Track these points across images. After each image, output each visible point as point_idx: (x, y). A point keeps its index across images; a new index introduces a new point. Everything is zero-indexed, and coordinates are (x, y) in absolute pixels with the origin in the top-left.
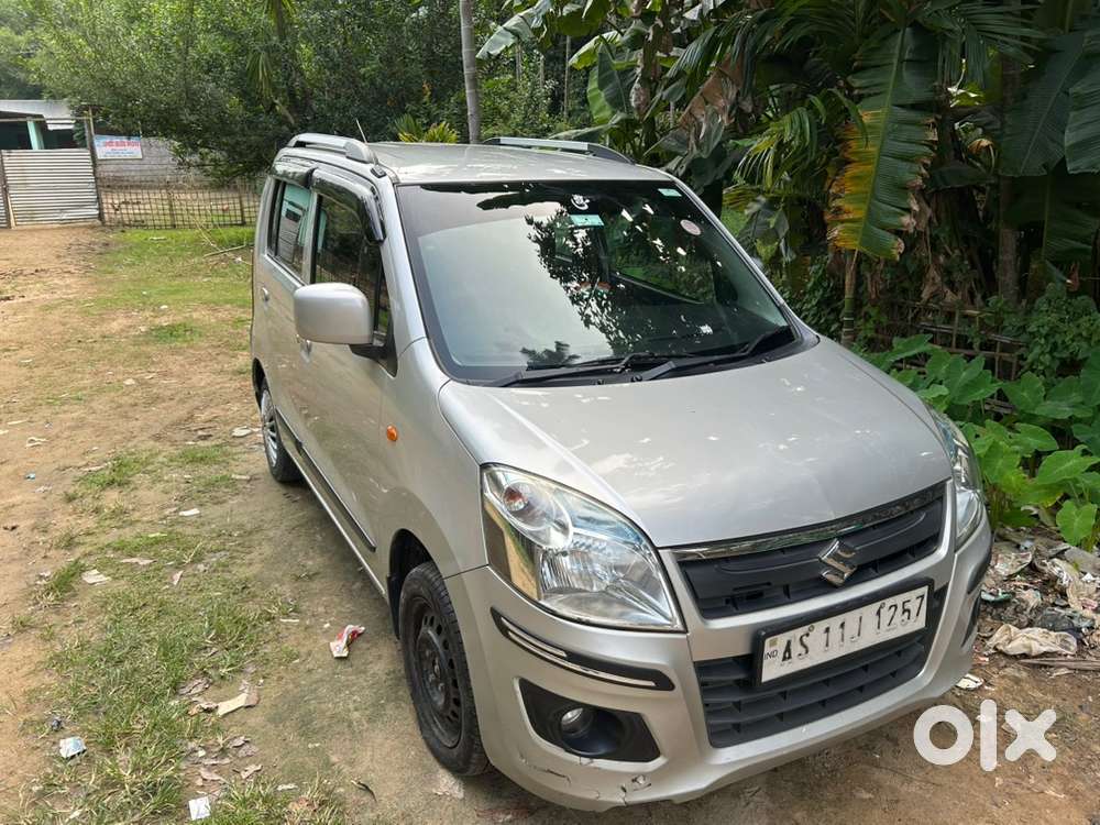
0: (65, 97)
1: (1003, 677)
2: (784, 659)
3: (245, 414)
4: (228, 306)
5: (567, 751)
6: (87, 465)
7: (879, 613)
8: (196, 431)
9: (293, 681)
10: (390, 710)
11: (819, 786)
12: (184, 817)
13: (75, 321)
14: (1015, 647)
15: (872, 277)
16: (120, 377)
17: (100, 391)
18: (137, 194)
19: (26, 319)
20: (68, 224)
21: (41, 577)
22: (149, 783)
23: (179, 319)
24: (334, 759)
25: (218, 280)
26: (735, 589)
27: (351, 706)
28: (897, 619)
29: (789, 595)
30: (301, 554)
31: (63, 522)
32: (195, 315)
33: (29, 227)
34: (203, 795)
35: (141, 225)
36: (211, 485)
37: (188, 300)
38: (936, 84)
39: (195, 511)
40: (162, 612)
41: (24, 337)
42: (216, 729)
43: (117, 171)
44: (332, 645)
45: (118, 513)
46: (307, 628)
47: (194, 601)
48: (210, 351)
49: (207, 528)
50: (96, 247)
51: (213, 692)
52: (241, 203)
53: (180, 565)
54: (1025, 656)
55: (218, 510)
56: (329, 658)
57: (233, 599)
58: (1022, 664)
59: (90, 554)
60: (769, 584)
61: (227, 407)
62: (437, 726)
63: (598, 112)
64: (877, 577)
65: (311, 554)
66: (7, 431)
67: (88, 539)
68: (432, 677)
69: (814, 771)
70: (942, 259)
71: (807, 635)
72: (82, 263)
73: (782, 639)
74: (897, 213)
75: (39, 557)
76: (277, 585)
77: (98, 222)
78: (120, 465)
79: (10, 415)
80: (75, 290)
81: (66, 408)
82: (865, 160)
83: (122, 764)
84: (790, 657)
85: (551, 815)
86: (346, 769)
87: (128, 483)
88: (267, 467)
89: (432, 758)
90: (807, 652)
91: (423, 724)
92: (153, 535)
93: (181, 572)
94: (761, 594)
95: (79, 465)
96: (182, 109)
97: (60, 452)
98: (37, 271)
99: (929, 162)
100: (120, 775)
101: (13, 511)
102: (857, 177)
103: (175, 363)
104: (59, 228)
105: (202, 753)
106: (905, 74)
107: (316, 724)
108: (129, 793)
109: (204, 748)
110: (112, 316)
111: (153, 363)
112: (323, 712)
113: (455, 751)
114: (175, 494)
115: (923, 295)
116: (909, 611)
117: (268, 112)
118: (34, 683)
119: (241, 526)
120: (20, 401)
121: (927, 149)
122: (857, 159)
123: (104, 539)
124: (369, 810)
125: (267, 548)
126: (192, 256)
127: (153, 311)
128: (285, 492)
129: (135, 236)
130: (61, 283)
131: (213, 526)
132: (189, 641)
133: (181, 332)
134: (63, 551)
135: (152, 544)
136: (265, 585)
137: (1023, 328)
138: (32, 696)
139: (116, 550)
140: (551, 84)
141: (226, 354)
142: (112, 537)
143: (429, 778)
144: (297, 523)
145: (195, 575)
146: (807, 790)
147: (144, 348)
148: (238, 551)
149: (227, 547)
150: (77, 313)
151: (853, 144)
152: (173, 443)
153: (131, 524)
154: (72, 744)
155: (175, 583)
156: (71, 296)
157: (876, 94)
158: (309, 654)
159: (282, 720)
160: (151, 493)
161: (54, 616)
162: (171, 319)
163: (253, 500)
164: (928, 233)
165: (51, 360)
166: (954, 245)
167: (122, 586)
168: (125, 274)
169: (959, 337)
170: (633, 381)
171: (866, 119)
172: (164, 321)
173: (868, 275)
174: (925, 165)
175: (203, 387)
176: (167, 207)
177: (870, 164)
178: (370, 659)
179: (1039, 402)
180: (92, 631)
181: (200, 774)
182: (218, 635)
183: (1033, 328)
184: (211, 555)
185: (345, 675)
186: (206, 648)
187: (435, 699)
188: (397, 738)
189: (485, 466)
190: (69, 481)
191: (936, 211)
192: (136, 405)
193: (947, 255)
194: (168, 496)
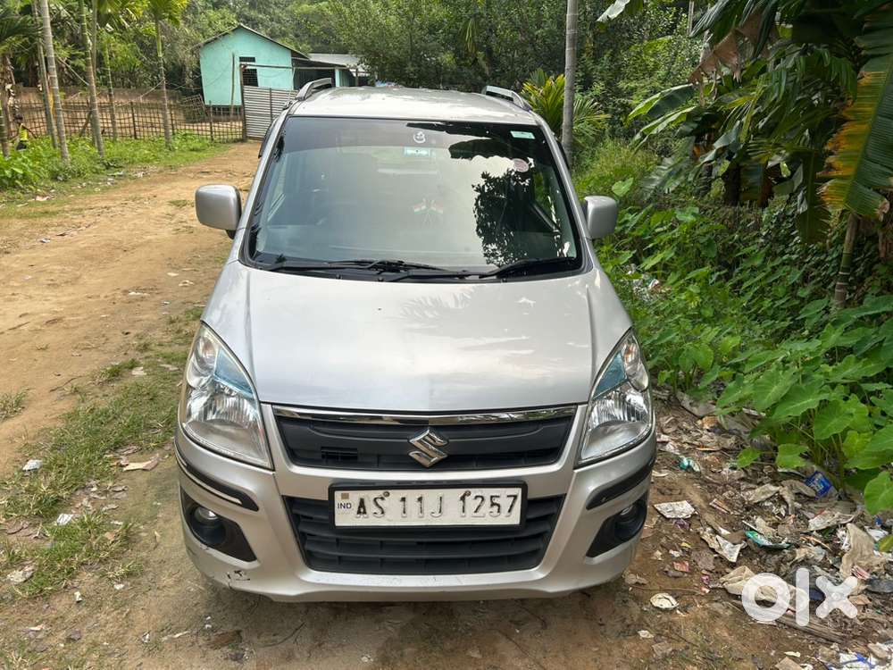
2: (359, 512)
5: (195, 536)
7: (463, 498)
12: (50, 522)
28: (485, 510)
29: (378, 464)
31: (156, 335)
34: (71, 514)
64: (474, 470)
66: (177, 274)
71: (382, 498)
73: (355, 496)
74: (885, 173)
84: (365, 513)
90: (383, 513)
94: (355, 457)
100: (37, 488)
101: (137, 323)
102: (852, 136)
105: (94, 489)
116: (499, 506)
117: (471, 66)
120: (201, 257)
122: (852, 118)
151: (851, 103)
161: (97, 389)
171: (868, 79)
177: (865, 123)
181: (82, 501)
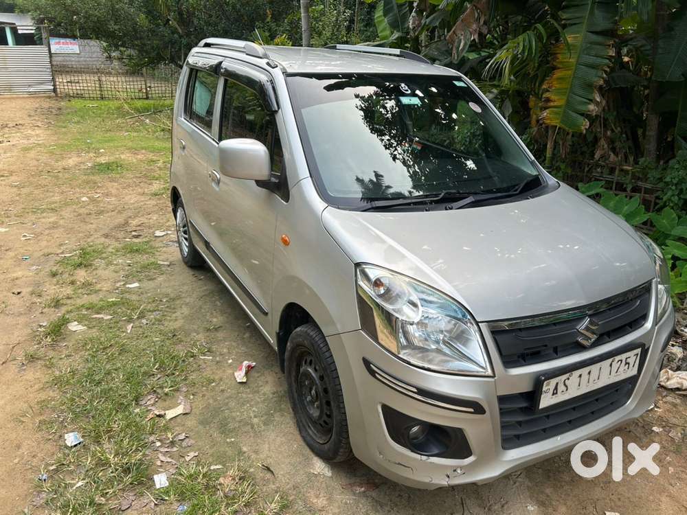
0: (29, 11)
1: (666, 403)
2: (553, 394)
3: (161, 221)
4: (144, 151)
5: (412, 451)
6: (62, 253)
7: (611, 365)
8: (131, 232)
9: (212, 397)
10: (277, 417)
11: (559, 472)
12: (151, 486)
13: (44, 158)
14: (672, 383)
15: (563, 144)
16: (78, 195)
17: (66, 204)
18: (78, 76)
19: (12, 157)
20: (33, 95)
21: (41, 326)
22: (127, 464)
23: (112, 159)
24: (245, 449)
25: (135, 134)
26: (526, 349)
27: (252, 415)
28: (621, 369)
29: (557, 353)
30: (208, 314)
31: (51, 290)
32: (123, 157)
33: (9, 96)
34: (162, 472)
35: (80, 96)
36: (145, 267)
37: (118, 147)
38: (617, 18)
39: (136, 285)
40: (123, 350)
41: (13, 168)
42: (166, 428)
43: (64, 61)
44: (236, 374)
45: (86, 285)
46: (218, 362)
47: (142, 344)
48: (134, 180)
49: (145, 296)
50: (53, 110)
51: (160, 403)
52: (146, 84)
53: (130, 320)
54: (678, 389)
55: (151, 284)
56: (234, 382)
57: (168, 343)
58: (677, 394)
59: (71, 311)
60: (546, 346)
61: (149, 217)
62: (311, 429)
63: (381, 31)
64: (609, 342)
65: (215, 314)
66: (7, 229)
67: (69, 301)
68: (309, 398)
69: (554, 461)
70: (609, 133)
71: (568, 379)
72: (45, 120)
73: (553, 382)
74: (586, 102)
75: (37, 313)
76: (195, 334)
77: (53, 94)
78: (84, 253)
79: (9, 219)
80: (42, 138)
81: (44, 214)
82: (567, 68)
83: (107, 450)
85: (389, 488)
86: (253, 456)
87: (91, 265)
88: (180, 256)
89: (308, 450)
90: (567, 390)
91: (301, 428)
92: (112, 300)
93: (132, 324)
94: (538, 353)
95: (58, 252)
96: (109, 21)
97: (44, 243)
98: (17, 125)
99: (608, 70)
100: (107, 459)
101: (17, 282)
102: (560, 79)
103: (113, 187)
104: (27, 97)
105: (158, 444)
106: (596, 12)
107: (231, 426)
108: (114, 470)
109: (159, 440)
110: (69, 156)
111: (98, 187)
112: (234, 419)
113: (326, 447)
114: (122, 273)
115: (596, 156)
116: (629, 364)
117: (165, 25)
118: (43, 396)
119: (167, 295)
120: (14, 210)
121: (608, 61)
123: (79, 302)
124: (272, 483)
125: (185, 309)
126: (117, 118)
127: (95, 153)
128: (193, 273)
129: (77, 104)
130: (33, 133)
131: (149, 295)
132: (142, 370)
133: (114, 167)
134: (53, 309)
135: (111, 306)
136: (187, 334)
137: (660, 179)
138: (43, 404)
139: (88, 309)
140: (348, 13)
141: (145, 182)
142: (85, 300)
143: (308, 464)
144: (203, 294)
145: (141, 327)
146: (551, 474)
147: (92, 177)
148: (167, 312)
149: (159, 309)
150: (46, 153)
151: (560, 56)
152: (117, 239)
153: (96, 292)
154: (73, 437)
155: (129, 332)
156: (40, 142)
157: (575, 24)
158: (221, 380)
159: (208, 423)
160: (107, 272)
161: (52, 352)
162: (107, 158)
163: (173, 277)
164: (602, 116)
165: (31, 183)
166: (617, 124)
167: (94, 333)
168: (74, 128)
169: (617, 183)
170: (446, 209)
171: (569, 40)
172: (103, 160)
173: (561, 143)
174: (606, 72)
175: (134, 204)
176: (97, 85)
177: (570, 70)
178: (261, 383)
179: (674, 227)
180: (78, 362)
181: (158, 458)
182: (160, 367)
183: (668, 179)
184: (149, 313)
185: (246, 394)
186: (153, 375)
187: (311, 412)
188: (284, 436)
189: (358, 265)
190: (52, 263)
191: (607, 102)
192: (90, 214)
193: (613, 131)
194: (118, 274)
